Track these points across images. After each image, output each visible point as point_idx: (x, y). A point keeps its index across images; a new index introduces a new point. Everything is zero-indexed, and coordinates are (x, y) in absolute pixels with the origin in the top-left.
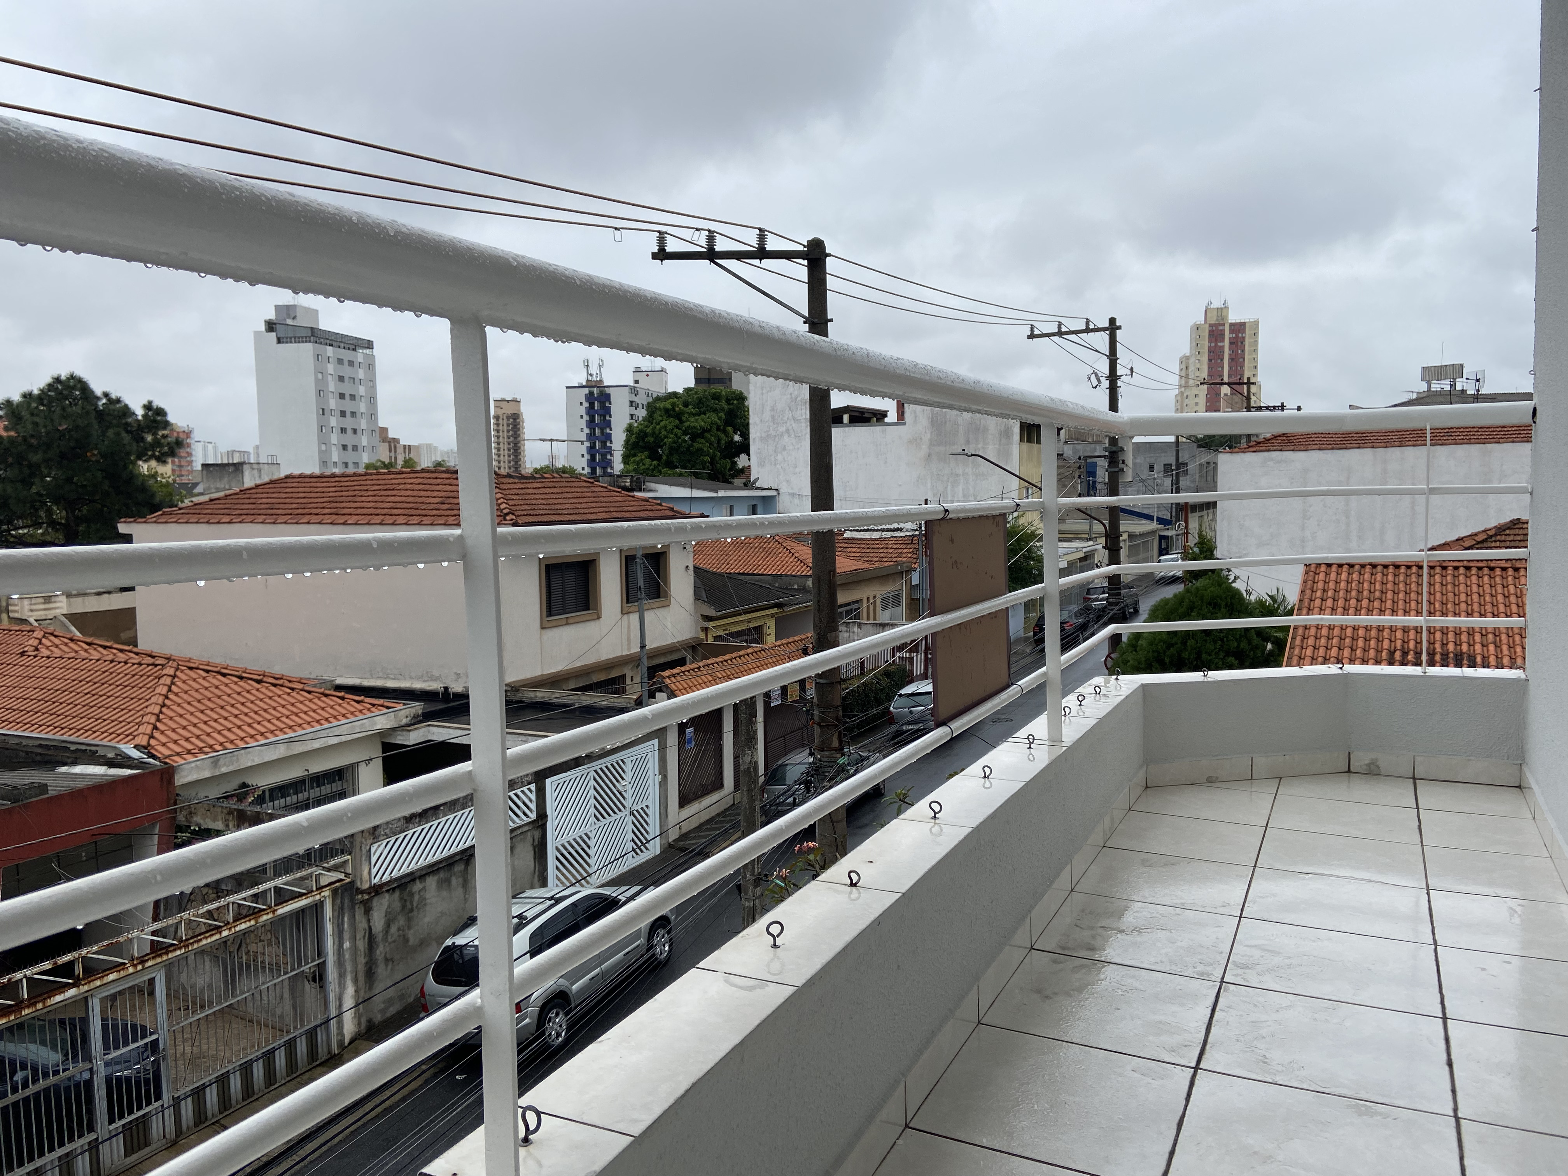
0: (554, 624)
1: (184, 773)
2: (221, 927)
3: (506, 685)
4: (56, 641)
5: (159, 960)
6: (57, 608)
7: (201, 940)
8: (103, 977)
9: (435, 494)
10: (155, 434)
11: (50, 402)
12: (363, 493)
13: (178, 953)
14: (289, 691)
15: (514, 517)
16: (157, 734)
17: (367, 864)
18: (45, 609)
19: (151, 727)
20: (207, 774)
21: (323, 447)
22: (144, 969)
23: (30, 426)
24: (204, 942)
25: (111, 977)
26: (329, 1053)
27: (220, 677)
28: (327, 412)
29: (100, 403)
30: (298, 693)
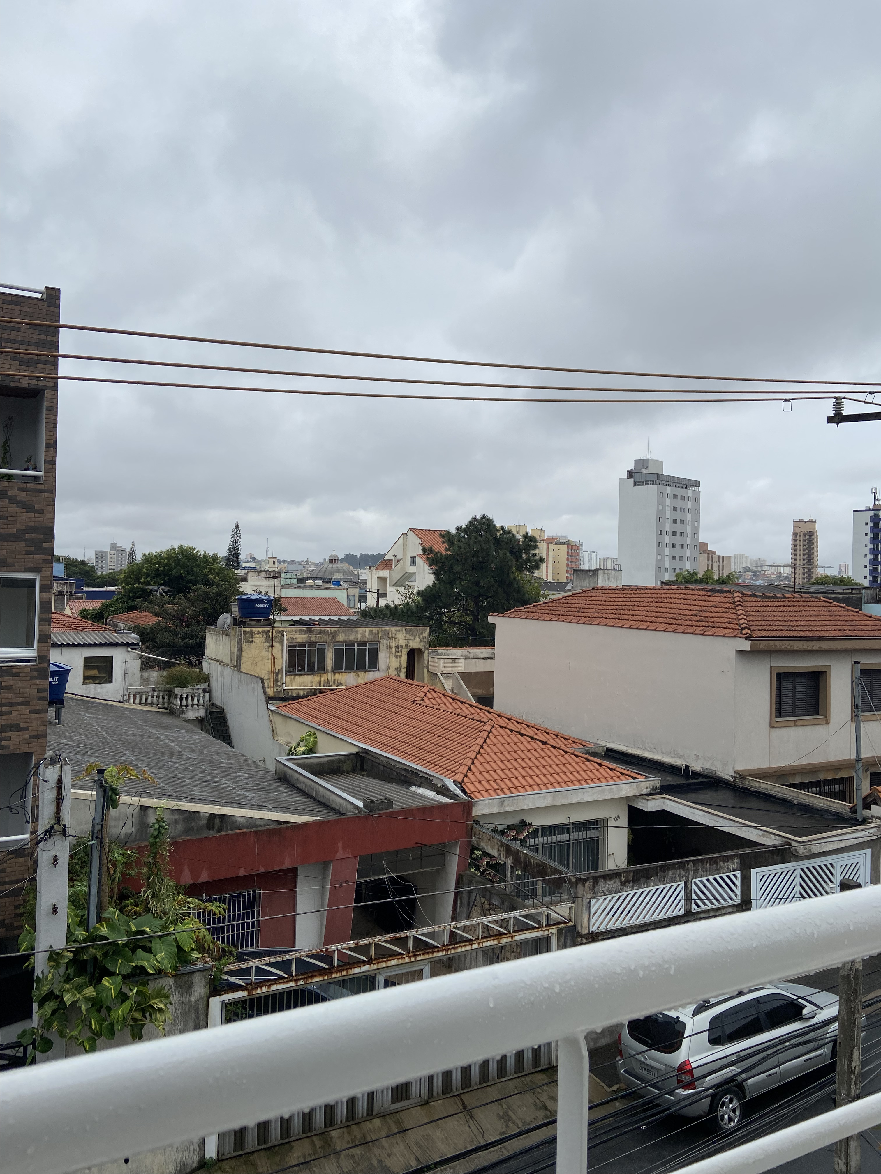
0: (783, 724)
1: (480, 807)
2: (472, 940)
3: (735, 772)
4: (435, 695)
5: (427, 957)
6: (458, 667)
7: (457, 948)
8: (387, 961)
9: (692, 607)
10: (528, 554)
11: (471, 533)
12: (640, 604)
13: (440, 954)
14: (563, 753)
15: (749, 632)
17: (587, 913)
18: (452, 667)
19: (467, 768)
20: (495, 810)
21: (659, 557)
22: (415, 961)
24: (459, 950)
25: (394, 962)
26: (549, 1063)
27: (519, 736)
28: (663, 533)
29: (498, 534)
30: (569, 756)
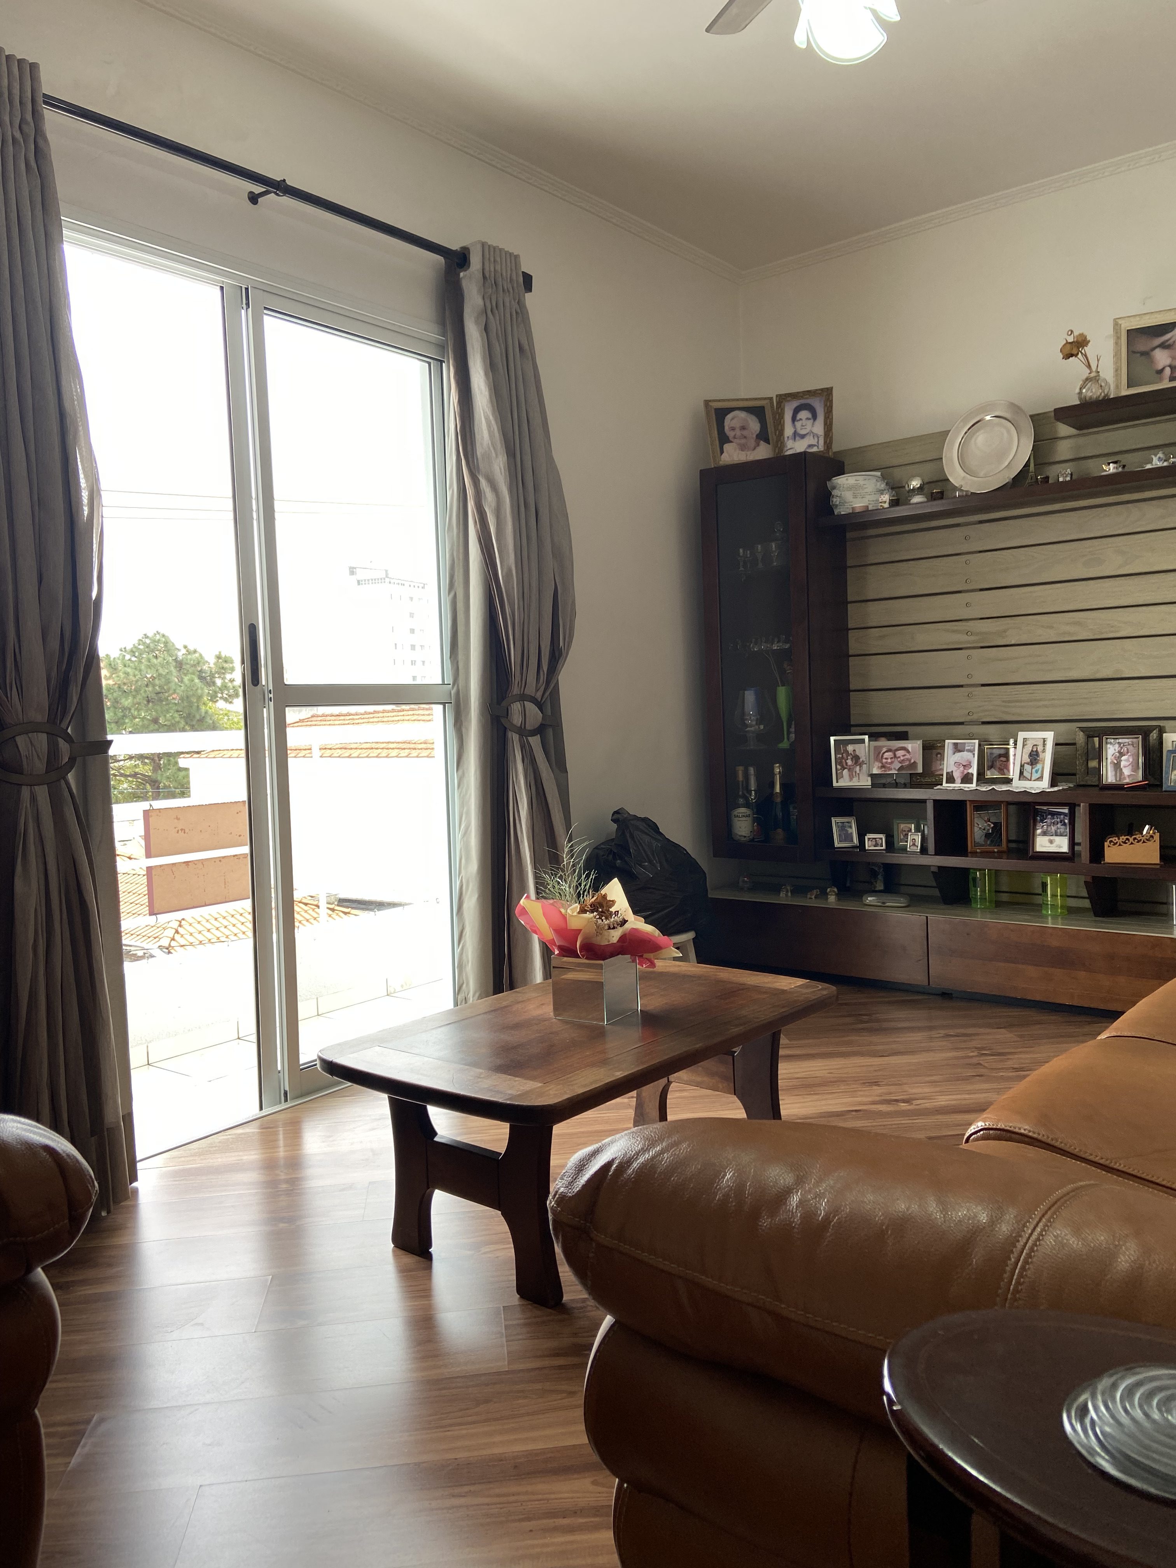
16: (177, 937)
23: (122, 675)
